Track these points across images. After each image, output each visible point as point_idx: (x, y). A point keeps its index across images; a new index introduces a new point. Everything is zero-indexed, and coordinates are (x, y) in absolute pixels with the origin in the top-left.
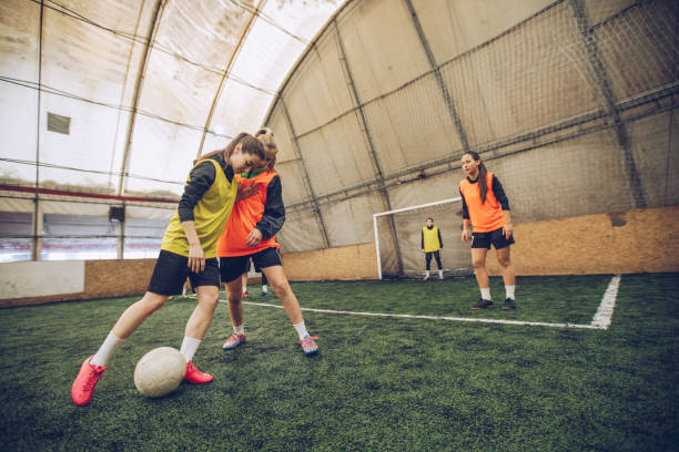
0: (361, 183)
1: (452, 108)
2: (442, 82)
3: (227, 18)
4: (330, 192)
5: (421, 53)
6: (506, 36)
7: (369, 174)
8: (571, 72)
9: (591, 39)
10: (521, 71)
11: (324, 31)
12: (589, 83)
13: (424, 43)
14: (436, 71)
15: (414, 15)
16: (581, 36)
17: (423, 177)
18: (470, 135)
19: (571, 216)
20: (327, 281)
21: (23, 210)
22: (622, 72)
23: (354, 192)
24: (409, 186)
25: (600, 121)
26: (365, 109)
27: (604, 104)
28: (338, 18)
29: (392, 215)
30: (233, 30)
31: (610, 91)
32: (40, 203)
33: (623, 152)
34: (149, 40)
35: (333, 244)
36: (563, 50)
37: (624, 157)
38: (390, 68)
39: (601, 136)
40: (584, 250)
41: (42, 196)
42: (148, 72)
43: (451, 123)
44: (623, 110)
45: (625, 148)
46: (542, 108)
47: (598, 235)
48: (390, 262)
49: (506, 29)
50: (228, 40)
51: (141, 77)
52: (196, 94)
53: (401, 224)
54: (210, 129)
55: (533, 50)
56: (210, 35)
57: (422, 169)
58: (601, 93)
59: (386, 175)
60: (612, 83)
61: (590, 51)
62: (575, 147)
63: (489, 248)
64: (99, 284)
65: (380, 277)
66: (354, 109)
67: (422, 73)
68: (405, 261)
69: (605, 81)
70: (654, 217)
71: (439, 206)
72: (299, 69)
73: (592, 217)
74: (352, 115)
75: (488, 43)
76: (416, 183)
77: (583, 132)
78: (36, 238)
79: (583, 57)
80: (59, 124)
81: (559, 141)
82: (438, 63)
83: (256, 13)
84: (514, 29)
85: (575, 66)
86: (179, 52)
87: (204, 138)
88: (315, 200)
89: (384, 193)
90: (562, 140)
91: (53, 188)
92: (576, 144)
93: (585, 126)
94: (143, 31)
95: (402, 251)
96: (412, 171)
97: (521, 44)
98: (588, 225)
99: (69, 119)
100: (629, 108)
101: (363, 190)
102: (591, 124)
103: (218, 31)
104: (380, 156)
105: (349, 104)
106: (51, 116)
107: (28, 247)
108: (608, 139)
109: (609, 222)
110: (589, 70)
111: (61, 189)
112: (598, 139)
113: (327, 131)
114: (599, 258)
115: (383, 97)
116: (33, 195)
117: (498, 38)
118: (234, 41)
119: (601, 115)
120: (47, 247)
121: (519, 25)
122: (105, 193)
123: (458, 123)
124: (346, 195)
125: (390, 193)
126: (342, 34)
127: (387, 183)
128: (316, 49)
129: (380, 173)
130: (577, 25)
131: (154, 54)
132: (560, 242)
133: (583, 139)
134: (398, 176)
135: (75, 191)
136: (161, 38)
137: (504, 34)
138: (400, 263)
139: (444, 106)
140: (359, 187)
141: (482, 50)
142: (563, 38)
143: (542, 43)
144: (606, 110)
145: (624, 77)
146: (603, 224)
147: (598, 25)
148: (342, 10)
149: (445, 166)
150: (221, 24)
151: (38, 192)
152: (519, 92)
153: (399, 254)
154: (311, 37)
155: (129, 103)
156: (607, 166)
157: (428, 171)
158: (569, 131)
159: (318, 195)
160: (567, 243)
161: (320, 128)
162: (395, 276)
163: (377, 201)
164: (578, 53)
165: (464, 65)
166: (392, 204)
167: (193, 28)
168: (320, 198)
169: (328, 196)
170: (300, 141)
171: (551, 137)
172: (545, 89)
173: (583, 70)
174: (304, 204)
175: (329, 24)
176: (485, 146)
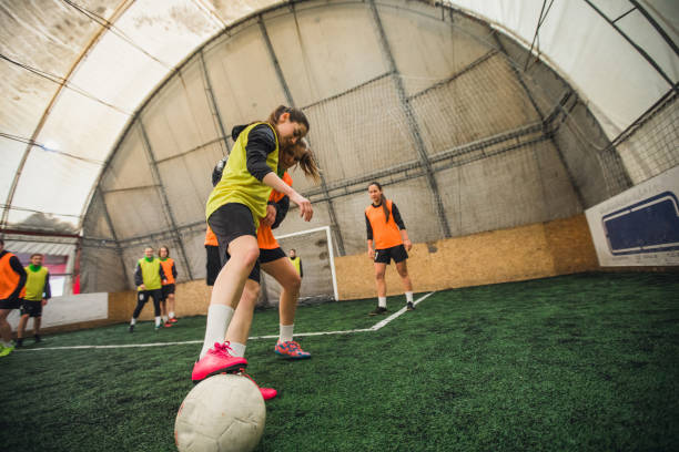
3: (68, 23)
4: (192, 222)
9: (407, 107)
10: (361, 123)
11: (189, 59)
13: (286, 88)
15: (276, 62)
16: (401, 104)
25: (419, 170)
27: (419, 157)
28: (205, 50)
30: (75, 36)
33: (433, 194)
35: (195, 277)
36: (389, 112)
37: (434, 199)
38: (254, 105)
39: (420, 181)
44: (433, 162)
45: (434, 192)
49: (350, 88)
50: (68, 46)
52: (18, 99)
54: (38, 141)
55: (370, 108)
56: (41, 36)
61: (407, 116)
62: (404, 188)
63: (389, 263)
66: (220, 140)
68: (269, 291)
70: (454, 245)
71: (299, 236)
72: (161, 92)
74: (217, 145)
75: (336, 97)
77: (409, 177)
79: (403, 119)
83: (108, 26)
84: (355, 89)
85: (398, 125)
87: (28, 151)
88: (176, 229)
90: (395, 182)
92: (404, 186)
93: (409, 172)
97: (360, 102)
100: (436, 161)
103: (55, 34)
105: (214, 134)
108: (425, 184)
109: (427, 250)
112: (418, 183)
113: (190, 158)
117: (344, 94)
118: (78, 50)
119: (419, 165)
121: (359, 87)
126: (208, 66)
128: (180, 75)
133: (409, 182)
141: (332, 102)
142: (389, 103)
144: (422, 162)
146: (423, 251)
147: (411, 98)
148: (208, 43)
150: (59, 27)
154: (174, 63)
156: (424, 204)
158: (398, 176)
159: (179, 223)
161: (182, 155)
165: (318, 112)
167: (18, 25)
168: (181, 228)
169: (190, 226)
170: (159, 166)
174: (164, 233)
175: (195, 54)
176: (338, 184)
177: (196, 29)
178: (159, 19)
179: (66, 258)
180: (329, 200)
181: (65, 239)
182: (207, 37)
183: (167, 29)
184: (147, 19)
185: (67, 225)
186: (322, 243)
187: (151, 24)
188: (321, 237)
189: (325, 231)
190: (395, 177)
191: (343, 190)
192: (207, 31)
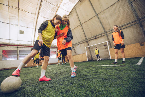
0: (82, 41)
1: (101, 23)
2: (98, 17)
3: (53, 9)
4: (76, 43)
5: (93, 12)
6: (112, 6)
7: (84, 38)
8: (128, 12)
9: (131, 4)
10: (116, 13)
11: (73, 9)
12: (132, 14)
13: (94, 10)
14: (97, 15)
15: (91, 4)
16: (129, 4)
17: (96, 38)
18: (105, 28)
19: (130, 44)
20: (76, 62)
21: (15, 50)
22: (140, 11)
23: (81, 43)
24: (93, 41)
26: (82, 25)
27: (136, 18)
28: (75, 7)
29: (89, 47)
30: (54, 11)
31: (137, 15)
32: (18, 48)
33: (142, 29)
34: (38, 14)
35: (77, 54)
36: (125, 8)
37: (142, 30)
38: (87, 16)
39: (136, 26)
40: (134, 52)
41: (19, 47)
42: (38, 21)
43: (101, 26)
44: (141, 19)
45: (142, 28)
46: (121, 21)
47: (138, 48)
48: (89, 58)
49: (112, 4)
50: (53, 13)
51: (37, 22)
53: (91, 49)
55: (118, 8)
56: (50, 12)
57: (95, 36)
58: (135, 16)
59: (87, 39)
60: (137, 13)
61: (131, 7)
62: (130, 29)
64: (30, 64)
65: (88, 61)
66: (80, 25)
67: (94, 16)
68: (93, 57)
69: (136, 13)
71: (100, 44)
73: (135, 44)
75: (108, 8)
76: (94, 40)
77: (131, 25)
78: (18, 55)
79: (130, 8)
80: (22, 32)
81: (126, 28)
82: (97, 13)
83: (59, 7)
84: (114, 4)
85: (128, 11)
86: (44, 16)
89: (87, 42)
90: (127, 27)
91: (21, 45)
92: (130, 28)
93: (132, 24)
94: (37, 13)
95: (92, 55)
96: (93, 37)
97: (115, 7)
98: (135, 46)
99: (23, 31)
100: (142, 19)
101: (83, 42)
102: (133, 23)
104: (86, 34)
105: (79, 24)
106: (20, 31)
107: (16, 57)
108: (138, 26)
110: (131, 11)
111: (22, 45)
112: (135, 26)
113: (74, 30)
114: (138, 53)
115: (86, 22)
116: (17, 47)
117: (110, 7)
118: (55, 13)
119: (135, 21)
120: (20, 57)
121: (115, 3)
122: (30, 46)
123: (103, 26)
124: (79, 43)
125: (89, 42)
126: (76, 10)
127: (88, 40)
128: (71, 13)
129: (86, 38)
130: (128, 2)
131: (39, 17)
132: (128, 50)
133: (132, 27)
134: (90, 38)
135: (25, 45)
136: (40, 14)
137: (111, 6)
138: (92, 57)
139: (99, 23)
140: (82, 42)
141: (107, 10)
142: (125, 5)
143: (120, 7)
144: (137, 20)
145: (140, 12)
146: (138, 45)
147: (133, 1)
148: (76, 5)
149: (100, 36)
150: (52, 10)
151: (18, 46)
152: (116, 18)
153: (91, 55)
154: (70, 11)
155: (35, 27)
156: (138, 32)
157: (96, 37)
158: (128, 25)
160: (130, 50)
162: (91, 60)
163: (86, 44)
164: (129, 8)
165: (103, 13)
166: (89, 45)
167: (47, 11)
168: (74, 45)
169: (75, 44)
171: (124, 27)
172: (122, 16)
173: (130, 11)
175: (74, 8)
176: (109, 30)
177: (74, 2)
178: (67, 3)
179: (56, 51)
180: (107, 35)
181: (55, 48)
182: (76, 3)
183: (68, 4)
184: (65, 3)
185: (55, 45)
186: (105, 45)
187: (66, 4)
188: (105, 44)
189: (107, 42)
190: (127, 26)
191: (110, 32)
192: (76, 2)
